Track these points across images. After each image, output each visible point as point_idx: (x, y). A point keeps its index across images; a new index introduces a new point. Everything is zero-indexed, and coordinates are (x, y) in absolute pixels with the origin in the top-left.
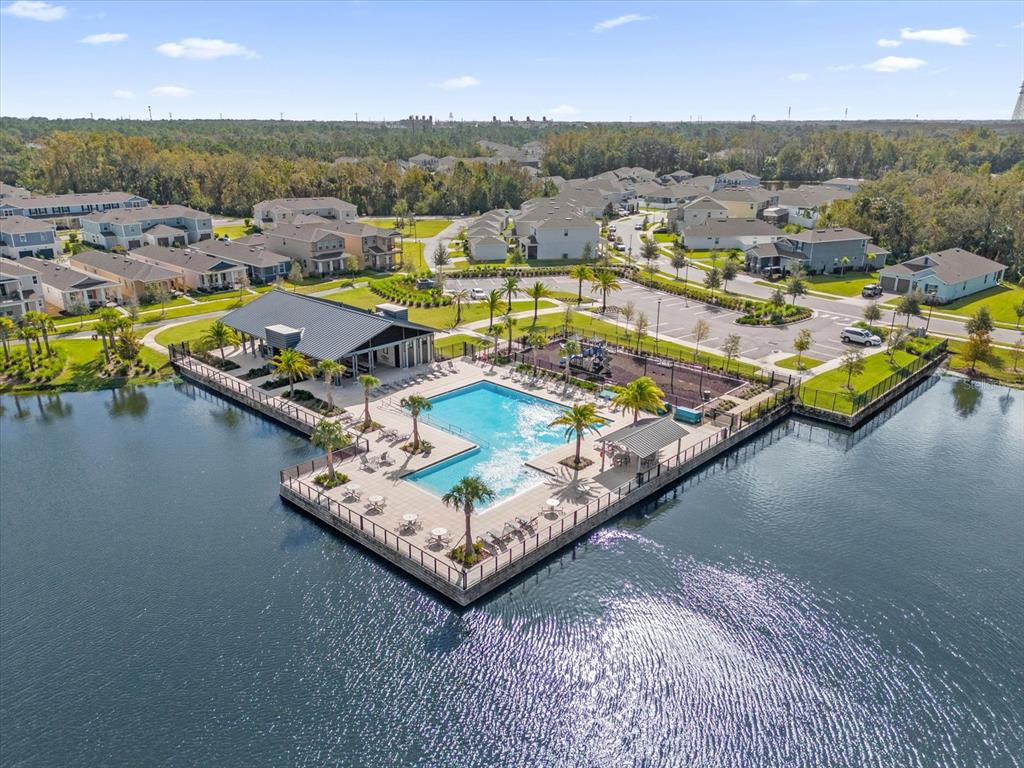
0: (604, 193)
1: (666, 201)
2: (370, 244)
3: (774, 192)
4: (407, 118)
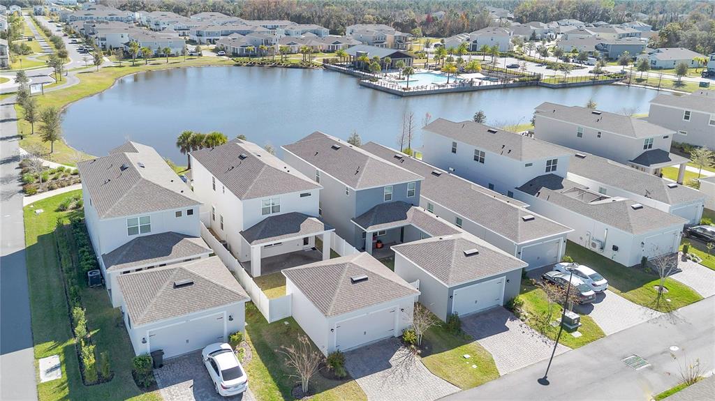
2: (397, 39)
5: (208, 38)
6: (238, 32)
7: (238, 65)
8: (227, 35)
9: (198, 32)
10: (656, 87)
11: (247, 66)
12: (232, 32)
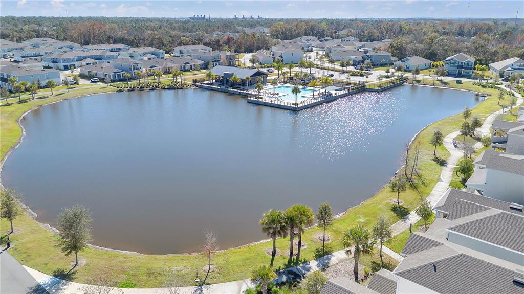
0: (300, 44)
1: (323, 47)
2: (229, 58)
3: (362, 43)
4: (193, 16)
5: (65, 64)
6: (91, 57)
7: (120, 91)
8: (80, 60)
9: (53, 59)
10: (432, 85)
11: (129, 91)
12: (85, 58)
